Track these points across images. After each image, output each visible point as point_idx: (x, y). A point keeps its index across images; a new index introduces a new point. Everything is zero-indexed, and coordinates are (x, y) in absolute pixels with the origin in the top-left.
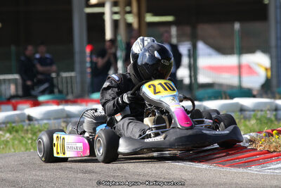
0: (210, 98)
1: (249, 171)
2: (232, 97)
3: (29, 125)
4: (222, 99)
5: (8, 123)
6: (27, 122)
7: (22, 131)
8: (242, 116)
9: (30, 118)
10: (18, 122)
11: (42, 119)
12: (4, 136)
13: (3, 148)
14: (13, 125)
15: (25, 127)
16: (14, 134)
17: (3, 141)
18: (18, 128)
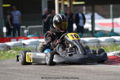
0: (101, 36)
1: (119, 67)
2: (110, 36)
3: (24, 47)
4: (106, 36)
5: (15, 46)
6: (23, 46)
7: (21, 50)
8: (115, 44)
9: (24, 44)
10: (19, 46)
11: (29, 45)
12: (13, 52)
13: (13, 57)
14: (17, 47)
15: (22, 48)
16: (18, 51)
17: (13, 54)
18: (19, 48)
